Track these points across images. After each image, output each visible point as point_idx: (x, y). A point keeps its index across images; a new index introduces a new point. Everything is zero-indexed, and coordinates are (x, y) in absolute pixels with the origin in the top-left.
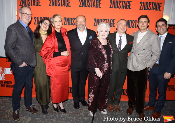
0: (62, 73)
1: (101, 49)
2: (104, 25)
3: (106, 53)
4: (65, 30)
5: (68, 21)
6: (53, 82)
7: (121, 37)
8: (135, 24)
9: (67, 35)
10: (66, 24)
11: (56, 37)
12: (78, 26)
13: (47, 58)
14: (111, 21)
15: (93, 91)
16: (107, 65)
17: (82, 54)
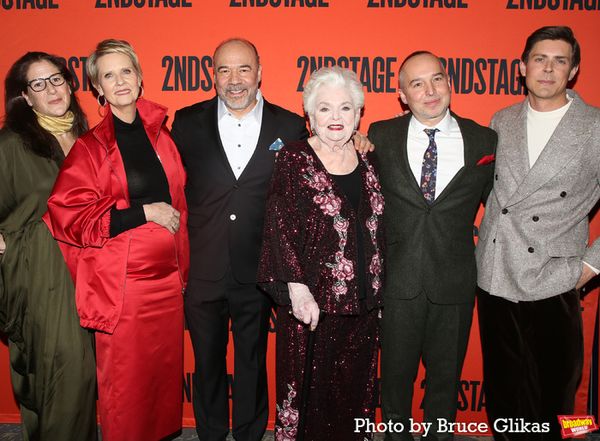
0: (145, 308)
1: (316, 192)
2: (332, 80)
3: (344, 212)
4: (160, 111)
5: (183, 70)
6: (108, 351)
7: (431, 133)
8: (486, 74)
9: (172, 135)
10: (171, 83)
11: (116, 146)
12: (222, 93)
13: (79, 241)
14: (379, 63)
15: (292, 393)
16: (348, 269)
17: (233, 217)
